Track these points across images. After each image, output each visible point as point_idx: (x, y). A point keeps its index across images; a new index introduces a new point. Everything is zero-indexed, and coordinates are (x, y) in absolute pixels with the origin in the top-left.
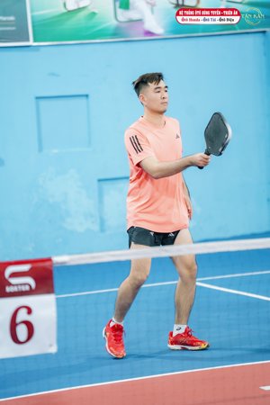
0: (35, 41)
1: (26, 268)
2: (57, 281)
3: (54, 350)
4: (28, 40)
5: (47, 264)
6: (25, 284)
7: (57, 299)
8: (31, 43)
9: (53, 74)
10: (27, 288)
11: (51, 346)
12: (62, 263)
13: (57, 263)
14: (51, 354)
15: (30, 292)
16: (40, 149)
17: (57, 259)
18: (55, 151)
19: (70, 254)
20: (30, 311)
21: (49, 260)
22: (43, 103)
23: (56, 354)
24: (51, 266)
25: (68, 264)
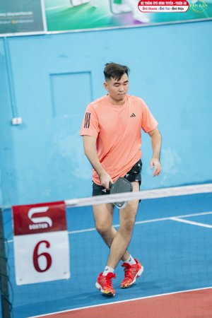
0: (48, 30)
1: (44, 209)
2: (69, 220)
3: (67, 276)
4: (43, 29)
5: (61, 206)
6: (44, 223)
7: (69, 235)
8: (45, 32)
9: (63, 56)
10: (46, 226)
11: (65, 273)
12: (72, 205)
13: (69, 205)
14: (65, 280)
15: (48, 230)
16: (54, 115)
17: (69, 202)
18: (66, 116)
19: (79, 197)
20: (48, 245)
21: (62, 202)
22: (55, 79)
23: (69, 279)
24: (64, 207)
25: (76, 206)
